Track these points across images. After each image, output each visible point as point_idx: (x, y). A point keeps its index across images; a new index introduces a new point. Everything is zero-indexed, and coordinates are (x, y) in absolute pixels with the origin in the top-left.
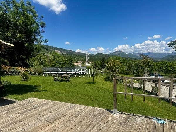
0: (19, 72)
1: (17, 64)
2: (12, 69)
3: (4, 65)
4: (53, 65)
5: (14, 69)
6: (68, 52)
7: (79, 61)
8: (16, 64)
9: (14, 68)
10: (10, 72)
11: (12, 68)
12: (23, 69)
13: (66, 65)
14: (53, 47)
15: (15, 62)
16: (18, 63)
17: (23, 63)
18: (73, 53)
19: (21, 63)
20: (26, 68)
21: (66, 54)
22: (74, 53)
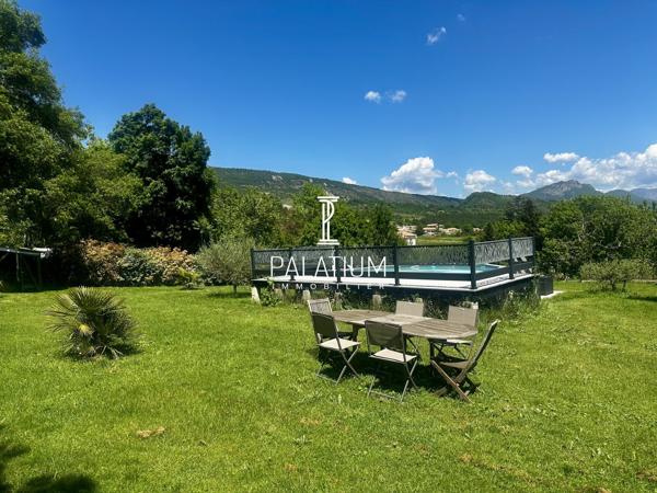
0: (161, 273)
1: (159, 234)
2: (128, 255)
3: (95, 241)
4: (305, 238)
5: (136, 256)
6: (358, 194)
7: (401, 225)
8: (157, 238)
9: (138, 251)
10: (121, 270)
11: (131, 251)
12: (178, 255)
13: (362, 237)
14: (307, 179)
15: (153, 229)
16: (165, 233)
17: (185, 233)
18: (376, 196)
19: (177, 230)
20: (189, 253)
21: (350, 203)
22: (381, 196)
